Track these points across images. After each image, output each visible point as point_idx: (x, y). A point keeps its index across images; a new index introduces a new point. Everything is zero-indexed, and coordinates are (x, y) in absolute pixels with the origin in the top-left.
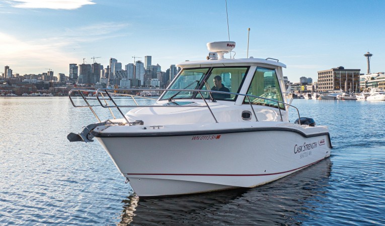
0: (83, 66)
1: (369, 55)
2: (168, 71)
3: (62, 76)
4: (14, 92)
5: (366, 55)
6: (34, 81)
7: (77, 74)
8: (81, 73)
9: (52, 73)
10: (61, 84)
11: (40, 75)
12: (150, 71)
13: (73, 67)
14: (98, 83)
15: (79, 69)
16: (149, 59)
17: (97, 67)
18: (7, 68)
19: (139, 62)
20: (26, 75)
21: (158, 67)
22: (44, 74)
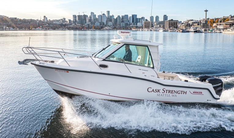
0: (79, 16)
1: (206, 11)
2: (117, 18)
3: (70, 20)
4: (51, 28)
5: (205, 11)
6: (58, 23)
7: (76, 20)
8: (78, 19)
9: (65, 19)
10: (70, 25)
11: (59, 20)
12: (109, 18)
13: (75, 16)
14: (86, 24)
15: (77, 17)
16: (108, 12)
17: (85, 16)
18: (45, 17)
19: (104, 14)
20: (53, 20)
21: (113, 16)
22: (61, 19)
